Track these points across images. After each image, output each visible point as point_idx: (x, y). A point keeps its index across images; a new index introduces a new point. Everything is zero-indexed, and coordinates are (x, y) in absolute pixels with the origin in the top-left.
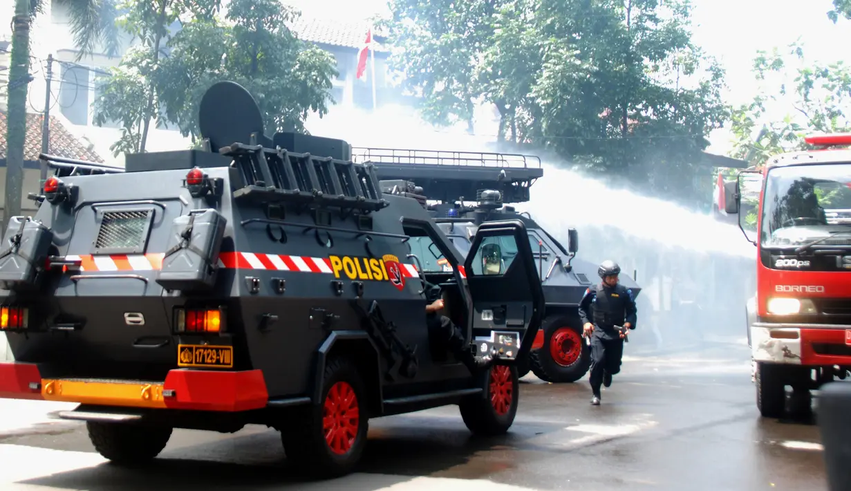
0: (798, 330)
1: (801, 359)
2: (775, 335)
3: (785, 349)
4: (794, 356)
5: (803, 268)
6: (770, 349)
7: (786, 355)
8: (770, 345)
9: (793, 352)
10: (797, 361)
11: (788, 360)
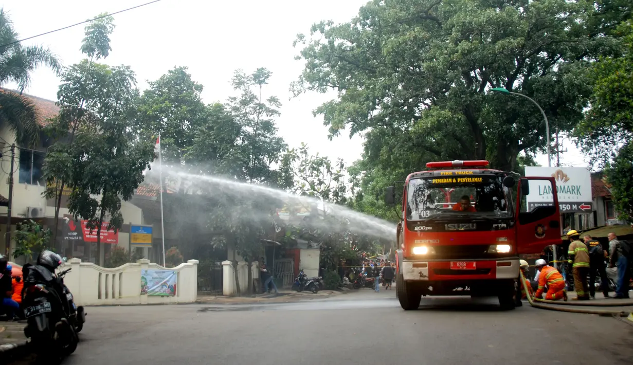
0: (427, 263)
1: (429, 277)
2: (415, 266)
3: (420, 273)
4: (425, 276)
5: (428, 230)
6: (413, 273)
7: (421, 276)
8: (413, 272)
9: (424, 274)
10: (426, 279)
11: (422, 279)
